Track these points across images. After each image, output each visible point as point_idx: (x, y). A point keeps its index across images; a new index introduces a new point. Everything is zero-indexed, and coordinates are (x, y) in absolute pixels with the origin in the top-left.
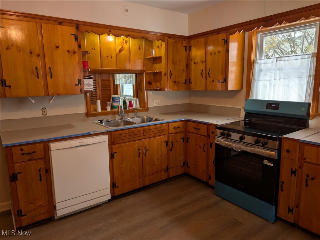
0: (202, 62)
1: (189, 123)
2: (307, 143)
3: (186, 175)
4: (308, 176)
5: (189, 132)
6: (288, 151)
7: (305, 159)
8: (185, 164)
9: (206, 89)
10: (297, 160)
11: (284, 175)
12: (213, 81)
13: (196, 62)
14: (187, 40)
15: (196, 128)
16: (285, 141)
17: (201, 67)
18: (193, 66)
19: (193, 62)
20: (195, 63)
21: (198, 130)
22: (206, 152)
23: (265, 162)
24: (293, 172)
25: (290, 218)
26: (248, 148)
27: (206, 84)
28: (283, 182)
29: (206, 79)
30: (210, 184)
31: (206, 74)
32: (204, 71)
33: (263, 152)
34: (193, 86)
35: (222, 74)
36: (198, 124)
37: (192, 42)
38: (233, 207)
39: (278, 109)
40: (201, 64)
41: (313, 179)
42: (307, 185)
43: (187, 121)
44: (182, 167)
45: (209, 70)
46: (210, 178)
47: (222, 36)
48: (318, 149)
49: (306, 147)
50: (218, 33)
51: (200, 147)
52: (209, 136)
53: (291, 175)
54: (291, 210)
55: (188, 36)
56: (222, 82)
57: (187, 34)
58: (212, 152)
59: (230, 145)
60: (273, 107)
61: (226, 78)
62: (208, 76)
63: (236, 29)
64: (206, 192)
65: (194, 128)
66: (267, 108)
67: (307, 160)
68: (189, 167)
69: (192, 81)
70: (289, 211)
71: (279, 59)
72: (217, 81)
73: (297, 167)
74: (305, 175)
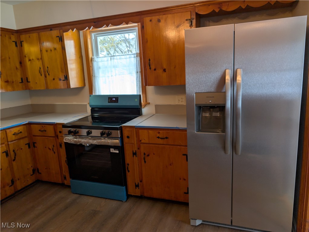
0: (38, 59)
1: (32, 126)
2: (141, 128)
3: (39, 182)
4: (145, 154)
5: (34, 136)
6: (128, 137)
7: (141, 141)
8: (35, 171)
9: (47, 88)
10: (136, 143)
11: (129, 158)
12: (54, 79)
13: (31, 59)
14: (15, 34)
15: (42, 130)
16: (125, 129)
17: (38, 64)
18: (28, 63)
19: (27, 59)
20: (30, 60)
21: (44, 132)
22: (56, 153)
23: (112, 150)
24: (134, 154)
25: (138, 192)
26: (95, 141)
27: (46, 83)
28: (128, 164)
29: (46, 77)
30: (66, 184)
31: (45, 72)
32: (42, 69)
33: (108, 142)
34: (31, 85)
35: (62, 72)
37: (23, 37)
38: (91, 200)
39: (117, 102)
40: (37, 61)
41: (148, 155)
42: (145, 162)
43: (30, 124)
44: (31, 175)
45: (48, 68)
46: (65, 178)
47: (55, 33)
48: (148, 131)
49: (140, 131)
50: (51, 30)
51: (49, 149)
52: (57, 136)
53: (133, 156)
54: (137, 186)
55: (17, 30)
56: (63, 80)
57: (15, 28)
58: (63, 151)
59: (79, 142)
60: (114, 100)
61: (67, 76)
62: (47, 74)
63: (69, 27)
64: (63, 193)
65: (40, 130)
66: (109, 102)
67: (142, 142)
68: (40, 173)
69: (30, 79)
70: (136, 187)
71: (112, 58)
72: (58, 79)
73: (136, 149)
74: (142, 154)
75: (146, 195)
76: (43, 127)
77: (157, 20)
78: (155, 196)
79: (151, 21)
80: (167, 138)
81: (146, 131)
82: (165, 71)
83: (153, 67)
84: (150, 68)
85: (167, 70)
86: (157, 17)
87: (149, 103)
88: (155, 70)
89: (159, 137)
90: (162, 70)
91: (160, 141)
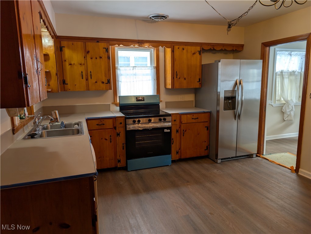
0: (81, 64)
1: (89, 121)
2: (182, 114)
4: (183, 130)
5: (90, 130)
9: (88, 89)
10: (178, 124)
12: (96, 82)
13: (72, 63)
15: (100, 124)
17: (82, 69)
18: (68, 67)
19: (67, 64)
20: (70, 64)
21: (102, 125)
23: (166, 131)
24: (177, 131)
25: (177, 157)
27: (88, 85)
28: (173, 139)
29: (87, 80)
30: (119, 167)
31: (87, 76)
32: (84, 73)
34: (69, 86)
35: (105, 76)
36: (102, 120)
37: (64, 43)
39: (144, 101)
40: (79, 66)
41: (186, 131)
42: (183, 135)
45: (91, 72)
46: (119, 161)
47: (102, 45)
49: (182, 116)
50: (98, 42)
51: (106, 139)
52: (115, 128)
53: (176, 133)
56: (106, 83)
58: (121, 140)
61: (109, 79)
62: (89, 77)
63: (115, 42)
65: (97, 125)
66: (137, 101)
67: (183, 122)
69: (68, 80)
70: (177, 153)
71: (134, 68)
72: (101, 82)
73: (178, 128)
74: (182, 131)
75: (182, 157)
76: (101, 121)
77: (182, 48)
78: (188, 156)
79: (178, 48)
80: (197, 118)
81: (185, 116)
82: (185, 79)
83: (178, 77)
84: (177, 77)
85: (186, 79)
86: (182, 47)
87: (161, 101)
88: (179, 78)
89: (193, 119)
90: (184, 79)
91: (194, 121)
